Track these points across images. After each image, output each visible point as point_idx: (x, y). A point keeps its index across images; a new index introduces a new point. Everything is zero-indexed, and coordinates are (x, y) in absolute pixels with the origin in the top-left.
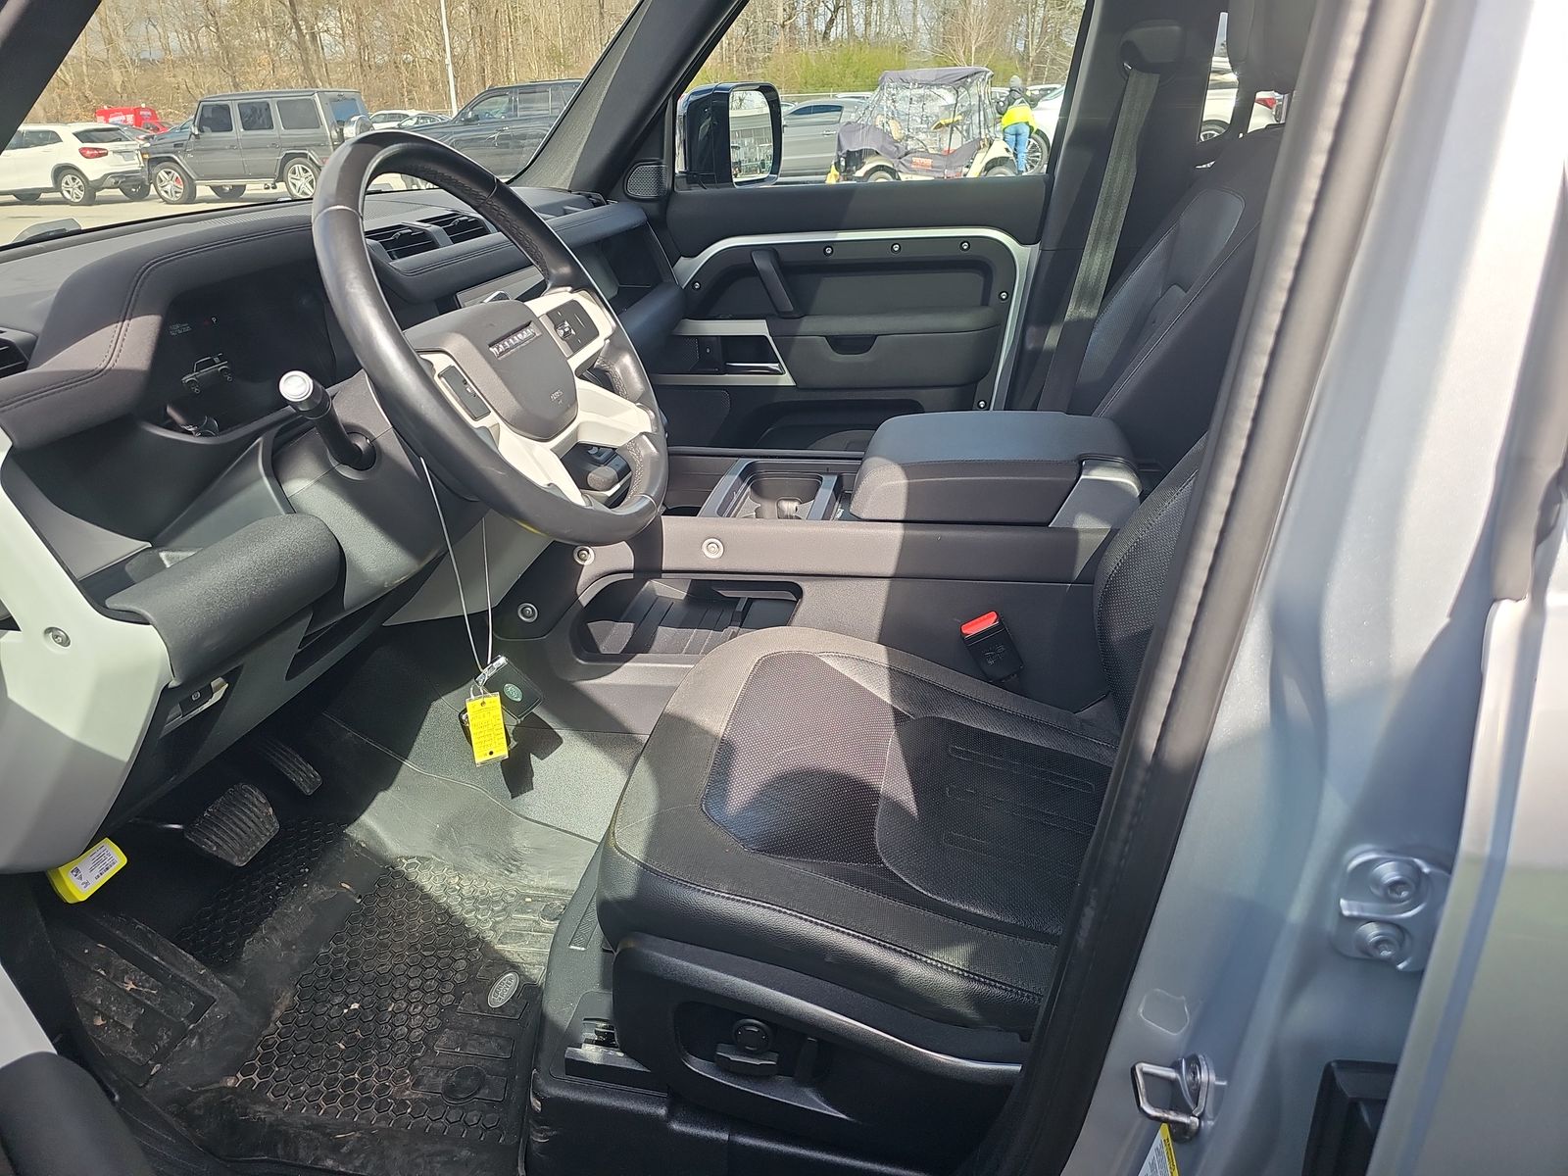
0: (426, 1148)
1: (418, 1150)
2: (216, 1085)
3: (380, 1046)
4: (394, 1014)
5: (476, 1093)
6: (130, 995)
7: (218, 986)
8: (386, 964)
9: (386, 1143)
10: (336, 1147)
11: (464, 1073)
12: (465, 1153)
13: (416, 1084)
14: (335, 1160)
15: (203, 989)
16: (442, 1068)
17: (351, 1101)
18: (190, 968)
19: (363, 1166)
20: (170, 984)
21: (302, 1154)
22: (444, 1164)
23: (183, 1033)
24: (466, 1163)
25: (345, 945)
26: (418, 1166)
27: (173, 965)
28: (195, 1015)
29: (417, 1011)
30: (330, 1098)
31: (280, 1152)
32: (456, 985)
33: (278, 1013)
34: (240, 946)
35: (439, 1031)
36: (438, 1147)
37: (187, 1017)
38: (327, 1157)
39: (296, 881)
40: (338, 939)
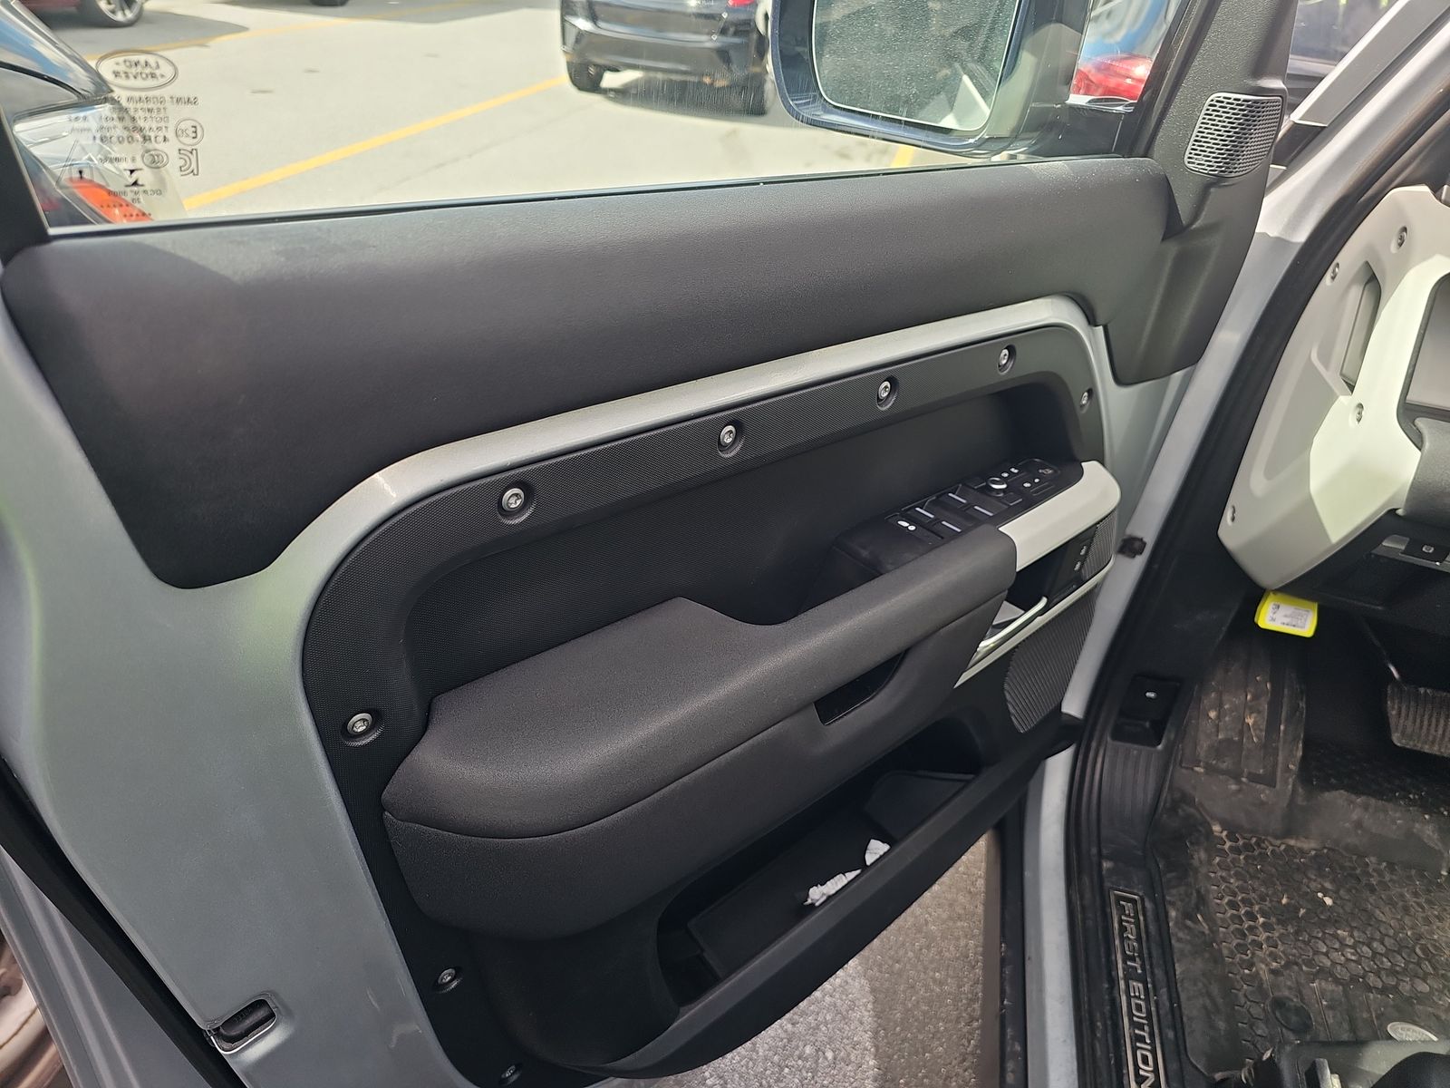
0: (1215, 990)
1: (1210, 983)
2: (1208, 819)
3: (1297, 933)
4: (1335, 936)
5: (1286, 1027)
6: (1243, 725)
7: (1287, 784)
8: (1384, 915)
9: (1207, 955)
10: (1189, 915)
11: (1302, 1012)
12: (1222, 1025)
13: (1274, 972)
14: (1176, 917)
15: (1279, 774)
16: (1300, 992)
17: (1236, 921)
18: (1291, 755)
19: (1179, 940)
20: (1268, 747)
21: (1174, 891)
22: (1205, 1007)
23: (1236, 777)
24: (1212, 1026)
25: (1387, 877)
26: (1195, 984)
27: (1284, 743)
28: (1254, 778)
29: (1349, 956)
30: (1233, 905)
31: (1169, 875)
32: (1396, 987)
33: (1292, 842)
34: (1335, 788)
35: (1337, 981)
36: (1220, 1001)
37: (1250, 773)
38: (1178, 910)
39: (1425, 807)
40: (1391, 867)
